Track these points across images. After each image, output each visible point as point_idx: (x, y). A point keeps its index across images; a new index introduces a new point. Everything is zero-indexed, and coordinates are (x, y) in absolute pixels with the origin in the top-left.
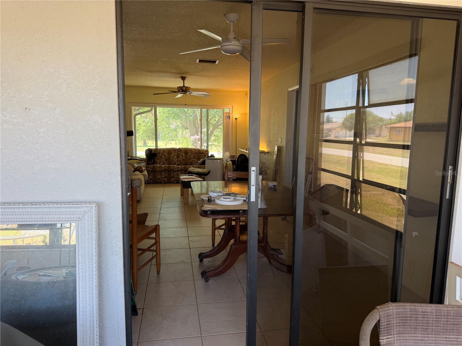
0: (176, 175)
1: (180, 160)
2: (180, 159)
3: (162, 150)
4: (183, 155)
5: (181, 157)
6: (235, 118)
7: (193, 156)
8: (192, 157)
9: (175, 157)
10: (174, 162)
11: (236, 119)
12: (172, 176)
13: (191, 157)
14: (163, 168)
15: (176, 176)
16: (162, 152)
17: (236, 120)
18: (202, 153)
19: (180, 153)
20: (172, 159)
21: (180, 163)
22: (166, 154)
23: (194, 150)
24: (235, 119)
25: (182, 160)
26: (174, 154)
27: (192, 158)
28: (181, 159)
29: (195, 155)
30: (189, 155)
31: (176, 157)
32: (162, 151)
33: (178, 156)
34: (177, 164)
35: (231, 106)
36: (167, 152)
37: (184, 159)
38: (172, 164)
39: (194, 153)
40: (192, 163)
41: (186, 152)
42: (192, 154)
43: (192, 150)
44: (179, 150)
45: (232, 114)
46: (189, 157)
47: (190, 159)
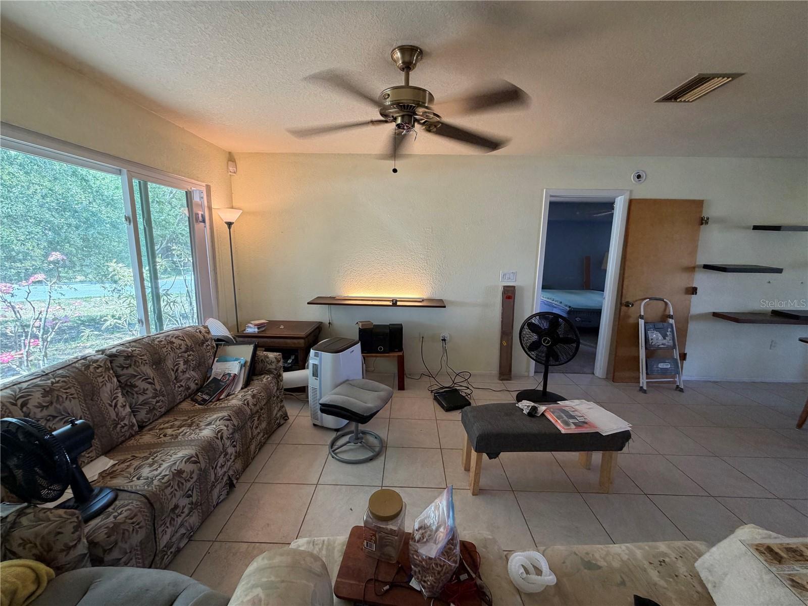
1: (145, 403)
2: (141, 398)
4: (148, 371)
5: (142, 385)
6: (227, 223)
7: (182, 363)
8: (182, 367)
9: (121, 400)
10: (126, 422)
11: (230, 224)
13: (180, 370)
16: (41, 407)
17: (230, 228)
19: (131, 371)
20: (113, 416)
21: (150, 411)
23: (177, 342)
24: (226, 226)
25: (154, 398)
26: (109, 385)
27: (184, 372)
28: (150, 394)
29: (186, 355)
30: (169, 363)
31: (120, 395)
32: (37, 398)
33: (127, 387)
34: (136, 428)
35: (204, 184)
36: (72, 391)
37: (158, 388)
38: (123, 438)
39: (183, 349)
40: (189, 388)
41: (156, 356)
42: (179, 357)
43: (172, 343)
44: (121, 360)
45: (210, 208)
46: (172, 373)
47: (176, 378)
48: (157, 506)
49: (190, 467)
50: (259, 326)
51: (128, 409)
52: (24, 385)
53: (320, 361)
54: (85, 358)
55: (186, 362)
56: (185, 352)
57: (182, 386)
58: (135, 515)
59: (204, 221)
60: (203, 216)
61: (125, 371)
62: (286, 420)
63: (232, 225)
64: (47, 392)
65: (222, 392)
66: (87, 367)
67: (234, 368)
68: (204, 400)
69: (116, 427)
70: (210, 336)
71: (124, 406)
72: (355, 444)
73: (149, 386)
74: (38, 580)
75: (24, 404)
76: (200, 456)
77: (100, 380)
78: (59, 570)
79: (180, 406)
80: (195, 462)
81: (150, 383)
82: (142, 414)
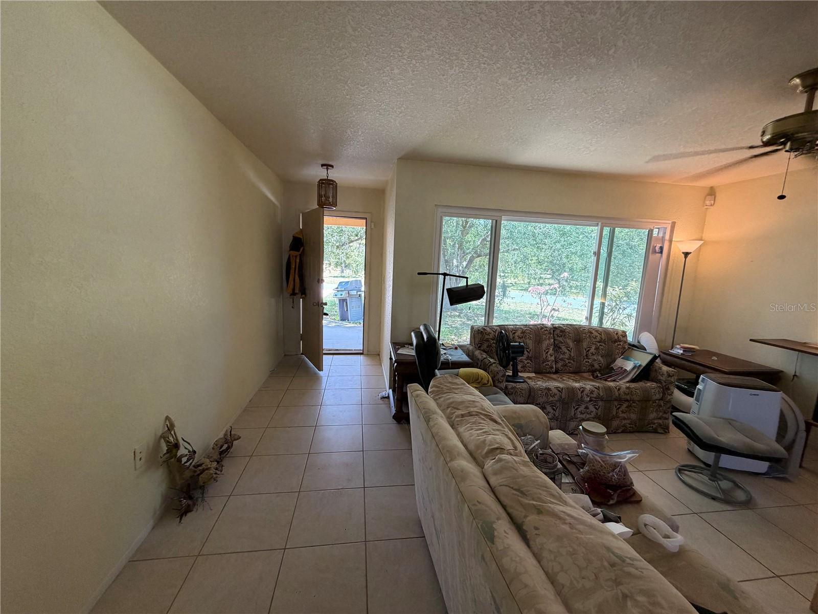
1: (562, 360)
2: (562, 356)
3: (519, 332)
4: (571, 344)
5: (564, 349)
6: (683, 253)
7: (594, 348)
8: (593, 350)
9: (551, 351)
10: (549, 363)
11: (686, 254)
13: (591, 351)
17: (686, 257)
18: (615, 341)
19: (561, 339)
20: (544, 356)
21: (564, 366)
22: (530, 344)
23: (595, 334)
24: (683, 255)
25: (568, 359)
26: (548, 341)
27: (593, 354)
28: (567, 356)
29: (599, 344)
30: (585, 345)
31: (551, 349)
33: (557, 348)
34: (554, 370)
35: (670, 222)
36: (531, 336)
37: (572, 355)
39: (598, 340)
40: (593, 366)
41: (578, 337)
42: (593, 344)
43: (591, 333)
44: (558, 332)
45: (671, 241)
46: (584, 350)
47: (587, 355)
49: (556, 391)
50: (686, 350)
51: (553, 358)
52: (518, 326)
53: (704, 388)
54: (543, 325)
55: (597, 349)
56: (599, 342)
57: (588, 362)
58: (522, 390)
59: (661, 252)
60: (661, 248)
61: (558, 338)
62: (666, 432)
63: (689, 255)
64: (523, 332)
65: (610, 377)
66: (542, 328)
67: (629, 366)
68: (597, 376)
69: (543, 363)
70: (624, 339)
71: (551, 356)
72: (709, 479)
73: (568, 352)
74: (488, 381)
75: (514, 333)
76: (564, 390)
77: (544, 336)
78: (495, 386)
79: (583, 374)
80: (559, 391)
81: (569, 350)
82: (559, 365)
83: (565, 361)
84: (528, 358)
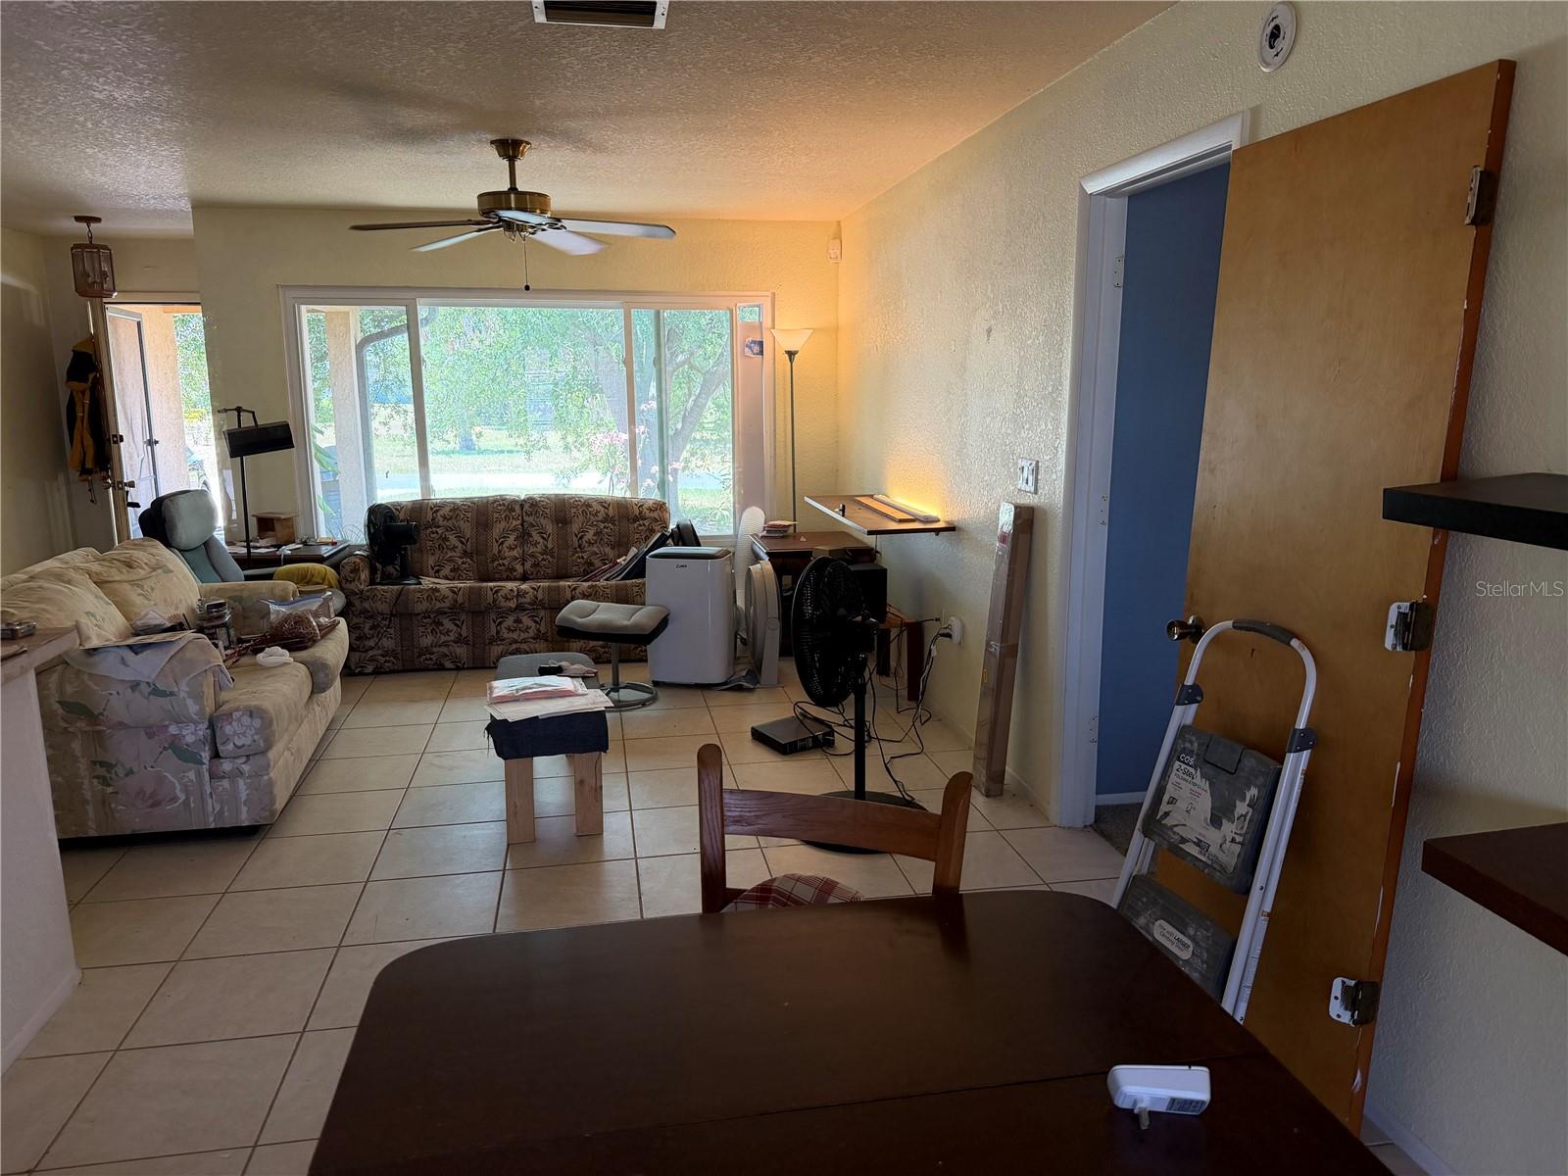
0: (509, 629)
1: (532, 556)
2: (532, 549)
3: (448, 509)
4: (550, 528)
5: (536, 537)
6: (787, 352)
7: (592, 532)
8: (590, 535)
9: (511, 540)
10: (506, 562)
11: (791, 354)
12: (494, 632)
13: (585, 538)
14: (445, 597)
15: (511, 635)
16: (444, 517)
17: (791, 361)
18: (636, 519)
19: (530, 519)
20: (496, 550)
21: (532, 567)
22: (468, 530)
23: (597, 506)
24: (787, 355)
25: (542, 554)
26: (504, 523)
27: (590, 543)
28: (540, 548)
29: (602, 525)
30: (575, 528)
31: (512, 538)
32: (445, 511)
33: (524, 536)
34: (517, 574)
35: (768, 294)
36: (469, 515)
37: (550, 546)
38: (497, 576)
39: (600, 518)
40: (591, 564)
41: (562, 514)
42: (591, 525)
43: (588, 506)
46: (574, 538)
47: (580, 546)
48: (402, 598)
50: (772, 530)
51: (515, 554)
55: (598, 533)
56: (603, 522)
57: (583, 558)
59: (760, 353)
60: (761, 345)
64: (454, 509)
69: (494, 561)
71: (511, 549)
73: (542, 541)
77: (496, 516)
81: (544, 538)
82: (528, 565)
83: (535, 557)
84: (465, 553)
